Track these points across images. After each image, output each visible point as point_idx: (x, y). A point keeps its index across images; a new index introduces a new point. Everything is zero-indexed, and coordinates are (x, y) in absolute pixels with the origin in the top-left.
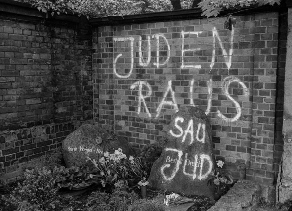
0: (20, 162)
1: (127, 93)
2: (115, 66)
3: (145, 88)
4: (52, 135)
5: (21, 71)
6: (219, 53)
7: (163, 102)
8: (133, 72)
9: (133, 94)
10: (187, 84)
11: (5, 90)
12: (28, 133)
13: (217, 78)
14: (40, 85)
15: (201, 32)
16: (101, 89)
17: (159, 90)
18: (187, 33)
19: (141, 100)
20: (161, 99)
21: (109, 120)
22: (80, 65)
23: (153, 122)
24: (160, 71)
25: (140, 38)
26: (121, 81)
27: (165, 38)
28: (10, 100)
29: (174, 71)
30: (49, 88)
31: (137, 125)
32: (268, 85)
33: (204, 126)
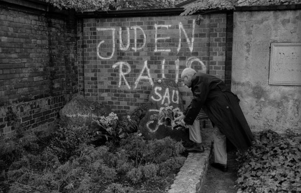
0: (33, 127)
1: (109, 71)
2: (98, 50)
3: (125, 67)
4: (52, 105)
5: (31, 54)
6: (184, 40)
7: (140, 77)
8: (114, 55)
9: (115, 71)
10: (160, 63)
11: (20, 69)
12: (37, 104)
13: (183, 59)
14: (42, 65)
15: (170, 26)
16: (86, 68)
17: (137, 68)
18: (159, 26)
19: (122, 76)
20: (138, 75)
21: (94, 93)
22: (69, 49)
23: (131, 92)
24: (137, 54)
25: (121, 29)
26: (103, 62)
27: (142, 29)
28: (23, 77)
29: (149, 54)
30: (48, 67)
31: (118, 95)
32: (220, 63)
33: (177, 92)
